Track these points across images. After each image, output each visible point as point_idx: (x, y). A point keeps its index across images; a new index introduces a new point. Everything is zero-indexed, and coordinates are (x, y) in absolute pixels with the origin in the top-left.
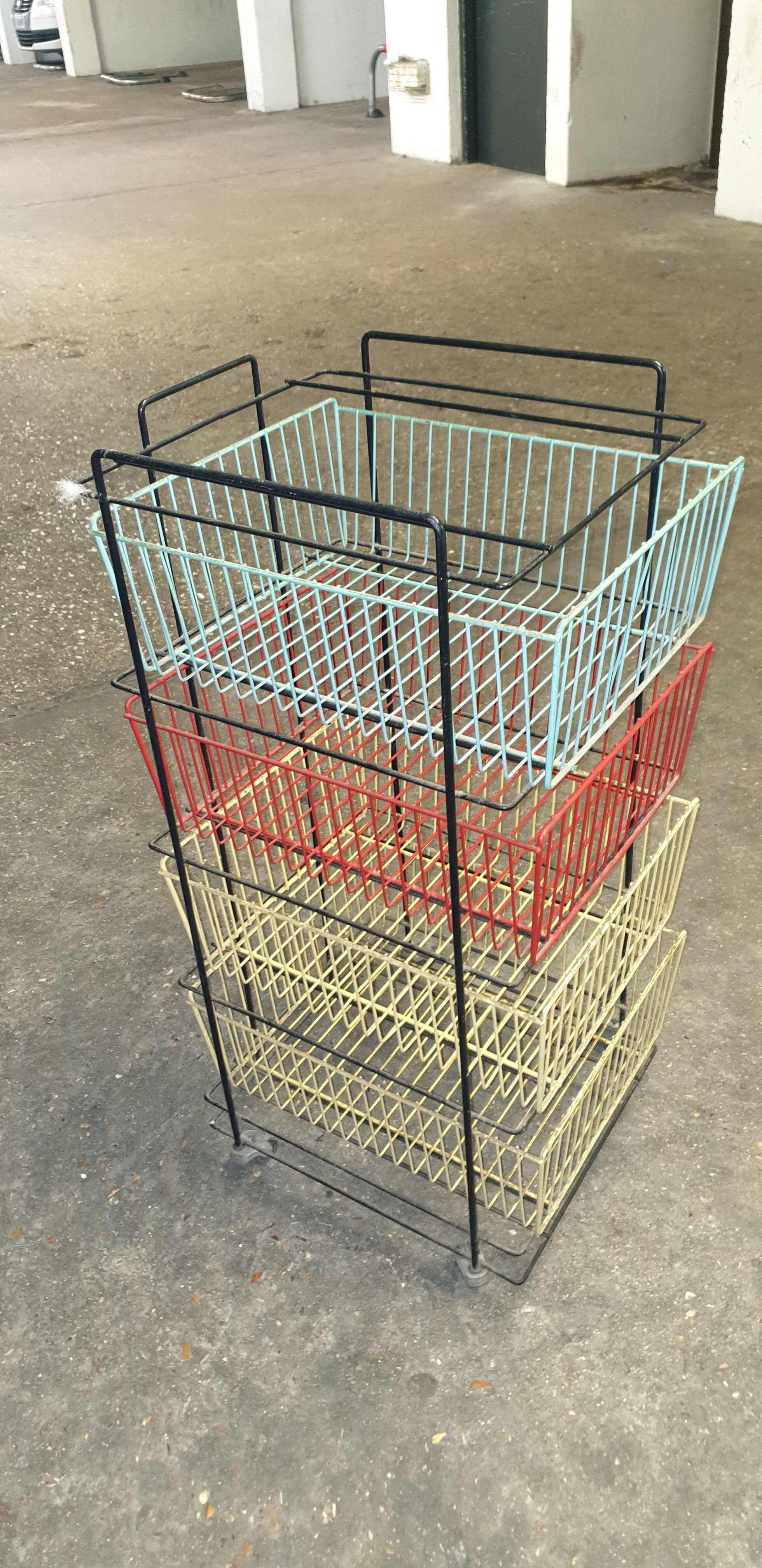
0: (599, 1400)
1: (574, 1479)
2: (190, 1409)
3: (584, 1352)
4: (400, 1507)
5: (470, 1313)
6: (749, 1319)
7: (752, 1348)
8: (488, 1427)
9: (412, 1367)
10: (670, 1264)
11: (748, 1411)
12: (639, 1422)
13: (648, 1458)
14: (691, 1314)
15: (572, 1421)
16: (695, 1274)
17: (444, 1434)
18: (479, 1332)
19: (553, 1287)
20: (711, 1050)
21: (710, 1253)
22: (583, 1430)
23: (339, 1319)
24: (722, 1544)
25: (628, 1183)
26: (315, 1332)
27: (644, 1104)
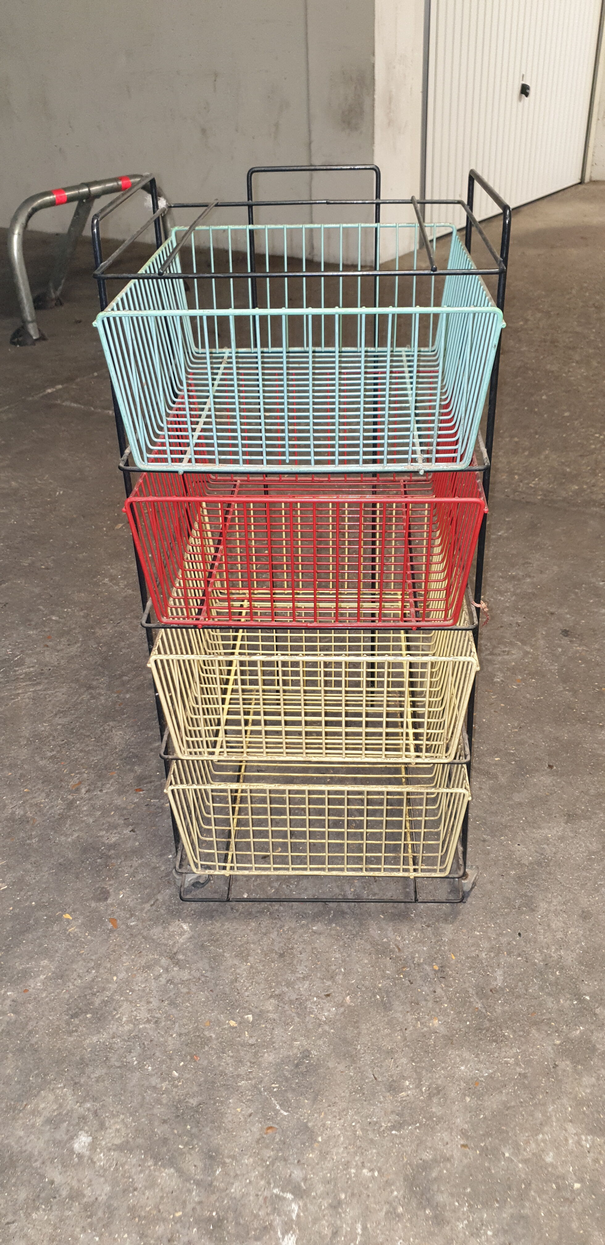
0: (132, 991)
1: (67, 996)
2: (41, 803)
3: (167, 970)
4: (15, 917)
5: (167, 898)
6: (249, 1064)
7: (222, 1074)
8: (85, 937)
9: (111, 885)
10: (271, 997)
11: (164, 1085)
12: (124, 1019)
13: (99, 1032)
14: (233, 1023)
15: (108, 981)
16: (271, 1016)
17: (71, 918)
18: (154, 908)
19: (211, 934)
20: (519, 955)
21: (297, 1019)
22: (104, 989)
23: (129, 838)
24: (51, 1097)
25: (333, 945)
26: (115, 831)
27: (422, 930)
